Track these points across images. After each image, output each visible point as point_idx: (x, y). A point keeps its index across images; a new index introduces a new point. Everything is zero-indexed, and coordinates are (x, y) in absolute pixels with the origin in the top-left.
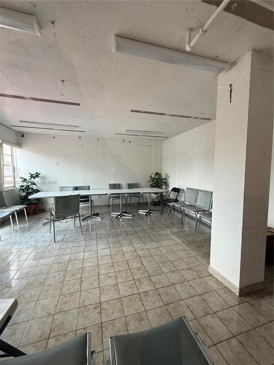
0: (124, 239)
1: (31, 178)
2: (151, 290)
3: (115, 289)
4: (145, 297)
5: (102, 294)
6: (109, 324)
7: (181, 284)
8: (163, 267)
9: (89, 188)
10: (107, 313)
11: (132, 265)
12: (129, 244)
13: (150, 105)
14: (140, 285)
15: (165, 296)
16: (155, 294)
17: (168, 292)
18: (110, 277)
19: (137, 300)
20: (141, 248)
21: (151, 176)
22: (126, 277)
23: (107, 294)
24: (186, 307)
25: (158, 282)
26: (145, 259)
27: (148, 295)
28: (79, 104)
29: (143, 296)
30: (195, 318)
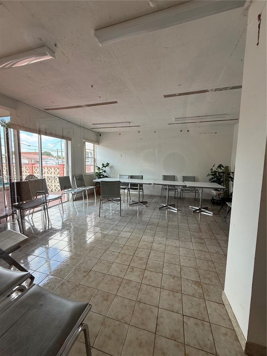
0: (152, 229)
1: (103, 167)
2: (136, 281)
3: (108, 265)
4: (126, 284)
5: (97, 264)
6: (83, 287)
7: (171, 293)
8: (167, 268)
9: (142, 178)
10: (88, 280)
11: (138, 253)
12: (152, 234)
13: (180, 85)
14: (129, 273)
15: (144, 294)
16: (135, 287)
17: (149, 292)
18: (113, 255)
19: (117, 283)
20: (160, 241)
21: (212, 169)
22: (124, 260)
23: (100, 266)
24: (155, 317)
25: (149, 277)
26: (155, 252)
27: (129, 284)
28: (116, 102)
29: (124, 283)
30: (154, 332)
